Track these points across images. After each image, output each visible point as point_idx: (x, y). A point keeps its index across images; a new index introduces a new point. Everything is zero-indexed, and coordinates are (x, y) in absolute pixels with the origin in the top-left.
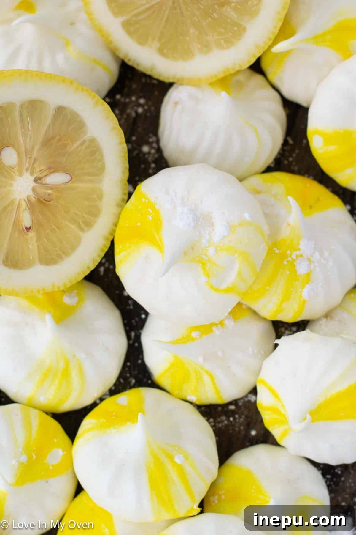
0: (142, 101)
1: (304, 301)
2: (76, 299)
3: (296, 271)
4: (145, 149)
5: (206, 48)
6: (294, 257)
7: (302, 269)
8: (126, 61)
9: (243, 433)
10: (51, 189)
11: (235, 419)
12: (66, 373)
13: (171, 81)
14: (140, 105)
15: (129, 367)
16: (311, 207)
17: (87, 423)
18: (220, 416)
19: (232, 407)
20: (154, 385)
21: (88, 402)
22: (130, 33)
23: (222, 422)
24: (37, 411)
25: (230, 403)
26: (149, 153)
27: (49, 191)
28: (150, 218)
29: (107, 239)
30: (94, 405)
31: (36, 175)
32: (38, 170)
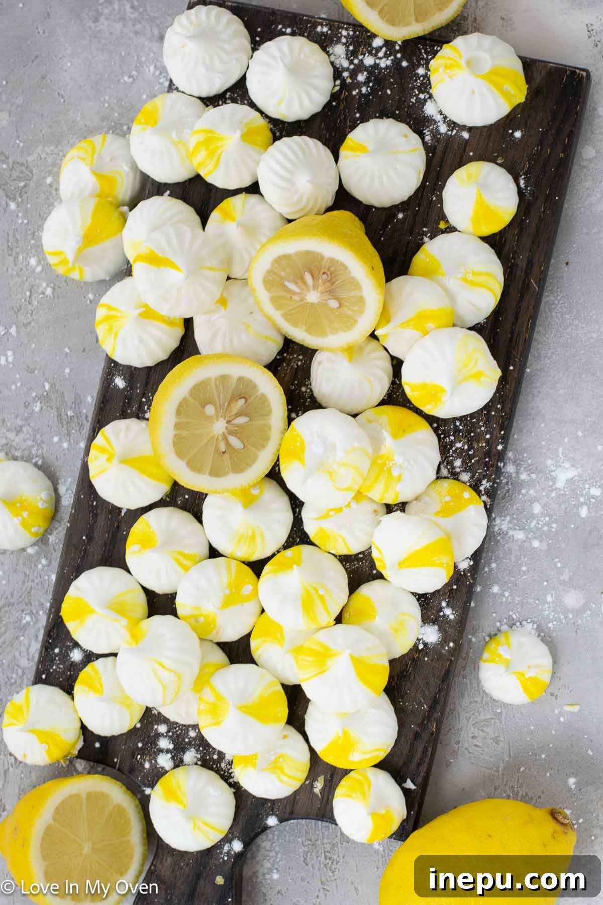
0: (301, 357)
1: (398, 493)
2: (259, 490)
3: (392, 475)
4: (303, 389)
5: (335, 331)
6: (391, 465)
7: (395, 473)
8: (287, 336)
9: (368, 572)
10: (237, 427)
11: (363, 563)
12: (253, 538)
13: (316, 348)
14: (299, 360)
15: (295, 531)
16: (404, 431)
17: (267, 568)
18: (353, 561)
19: (361, 556)
20: (311, 543)
21: (269, 554)
22: (288, 320)
23: (355, 565)
24: (235, 561)
25: (360, 553)
26: (306, 392)
27: (237, 428)
28: (298, 444)
29: (275, 454)
30: (273, 555)
31: (227, 419)
32: (228, 416)
